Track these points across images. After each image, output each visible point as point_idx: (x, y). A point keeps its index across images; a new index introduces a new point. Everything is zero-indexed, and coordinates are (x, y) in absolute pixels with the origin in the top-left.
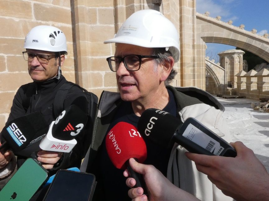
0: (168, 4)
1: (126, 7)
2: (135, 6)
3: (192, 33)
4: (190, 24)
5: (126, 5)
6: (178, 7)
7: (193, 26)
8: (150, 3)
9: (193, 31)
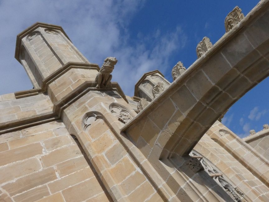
0: (212, 154)
1: (177, 195)
2: (183, 189)
3: (257, 159)
4: (248, 152)
5: (175, 192)
6: (222, 149)
7: (252, 152)
8: (193, 175)
9: (257, 156)
